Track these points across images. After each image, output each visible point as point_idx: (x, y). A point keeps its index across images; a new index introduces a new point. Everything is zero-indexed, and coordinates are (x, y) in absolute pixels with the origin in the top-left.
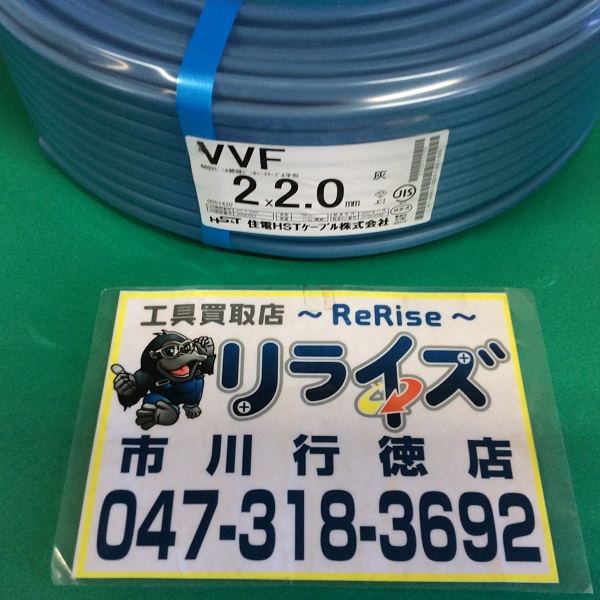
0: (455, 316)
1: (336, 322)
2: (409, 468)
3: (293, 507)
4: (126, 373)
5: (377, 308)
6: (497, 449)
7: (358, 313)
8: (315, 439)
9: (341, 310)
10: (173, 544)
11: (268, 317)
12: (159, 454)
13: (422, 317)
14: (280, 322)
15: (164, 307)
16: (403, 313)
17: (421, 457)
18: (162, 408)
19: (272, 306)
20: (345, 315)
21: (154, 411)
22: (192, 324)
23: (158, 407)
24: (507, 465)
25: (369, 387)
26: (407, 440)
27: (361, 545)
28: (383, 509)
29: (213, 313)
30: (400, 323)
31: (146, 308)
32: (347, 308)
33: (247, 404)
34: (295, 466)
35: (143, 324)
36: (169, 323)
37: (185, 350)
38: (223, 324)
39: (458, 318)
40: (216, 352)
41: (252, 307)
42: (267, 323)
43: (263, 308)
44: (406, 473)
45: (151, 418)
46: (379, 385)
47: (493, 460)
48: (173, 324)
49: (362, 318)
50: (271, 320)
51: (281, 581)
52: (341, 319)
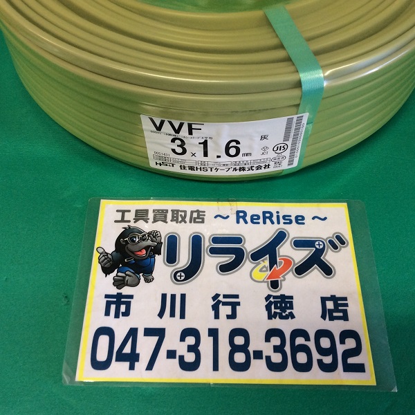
0: (313, 218)
1: (238, 222)
2: (284, 314)
3: (212, 338)
4: (106, 253)
5: (264, 213)
6: (339, 302)
7: (252, 216)
8: (225, 296)
9: (241, 214)
10: (138, 361)
11: (195, 218)
12: (128, 305)
13: (293, 218)
14: (203, 222)
15: (129, 211)
16: (281, 215)
17: (291, 307)
18: (130, 276)
19: (198, 211)
20: (244, 218)
21: (124, 278)
22: (147, 222)
23: (127, 275)
24: (345, 312)
25: (259, 264)
26: (283, 297)
27: (254, 362)
28: (267, 339)
29: (161, 216)
30: (279, 223)
31: (117, 211)
32: (245, 213)
33: (183, 274)
34: (213, 313)
35: (116, 221)
36: (132, 221)
37: (143, 239)
38: (167, 222)
39: (316, 219)
40: (163, 241)
41: (185, 212)
42: (195, 222)
43: (192, 212)
44: (282, 317)
45: (122, 282)
46: (265, 262)
47: (336, 310)
48: (135, 222)
49: (254, 219)
50: (197, 220)
51: (205, 384)
52: (241, 220)
